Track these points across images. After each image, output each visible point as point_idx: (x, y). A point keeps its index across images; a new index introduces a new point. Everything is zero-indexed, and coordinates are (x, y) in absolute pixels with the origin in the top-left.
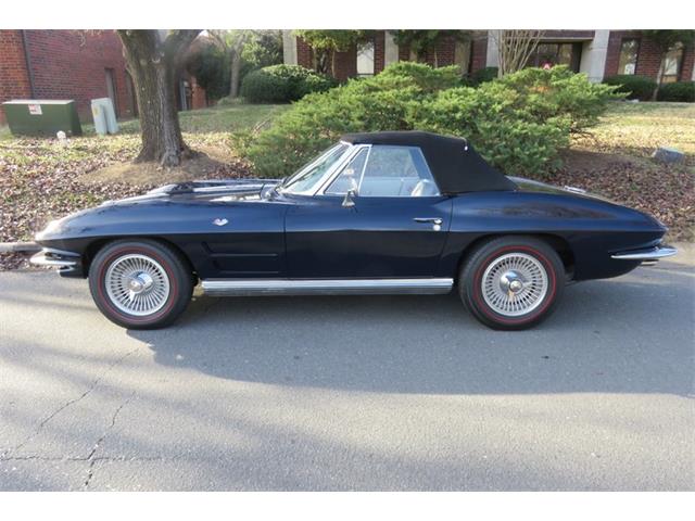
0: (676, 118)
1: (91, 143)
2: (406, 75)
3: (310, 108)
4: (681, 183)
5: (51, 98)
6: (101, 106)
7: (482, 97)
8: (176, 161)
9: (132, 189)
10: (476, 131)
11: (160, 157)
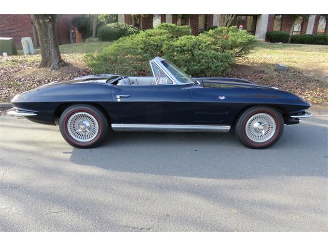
0: (295, 51)
1: (19, 58)
2: (165, 29)
3: (120, 44)
4: (283, 80)
5: (4, 37)
6: (26, 41)
7: (197, 40)
8: (58, 67)
9: (35, 80)
10: (193, 55)
11: (50, 65)
